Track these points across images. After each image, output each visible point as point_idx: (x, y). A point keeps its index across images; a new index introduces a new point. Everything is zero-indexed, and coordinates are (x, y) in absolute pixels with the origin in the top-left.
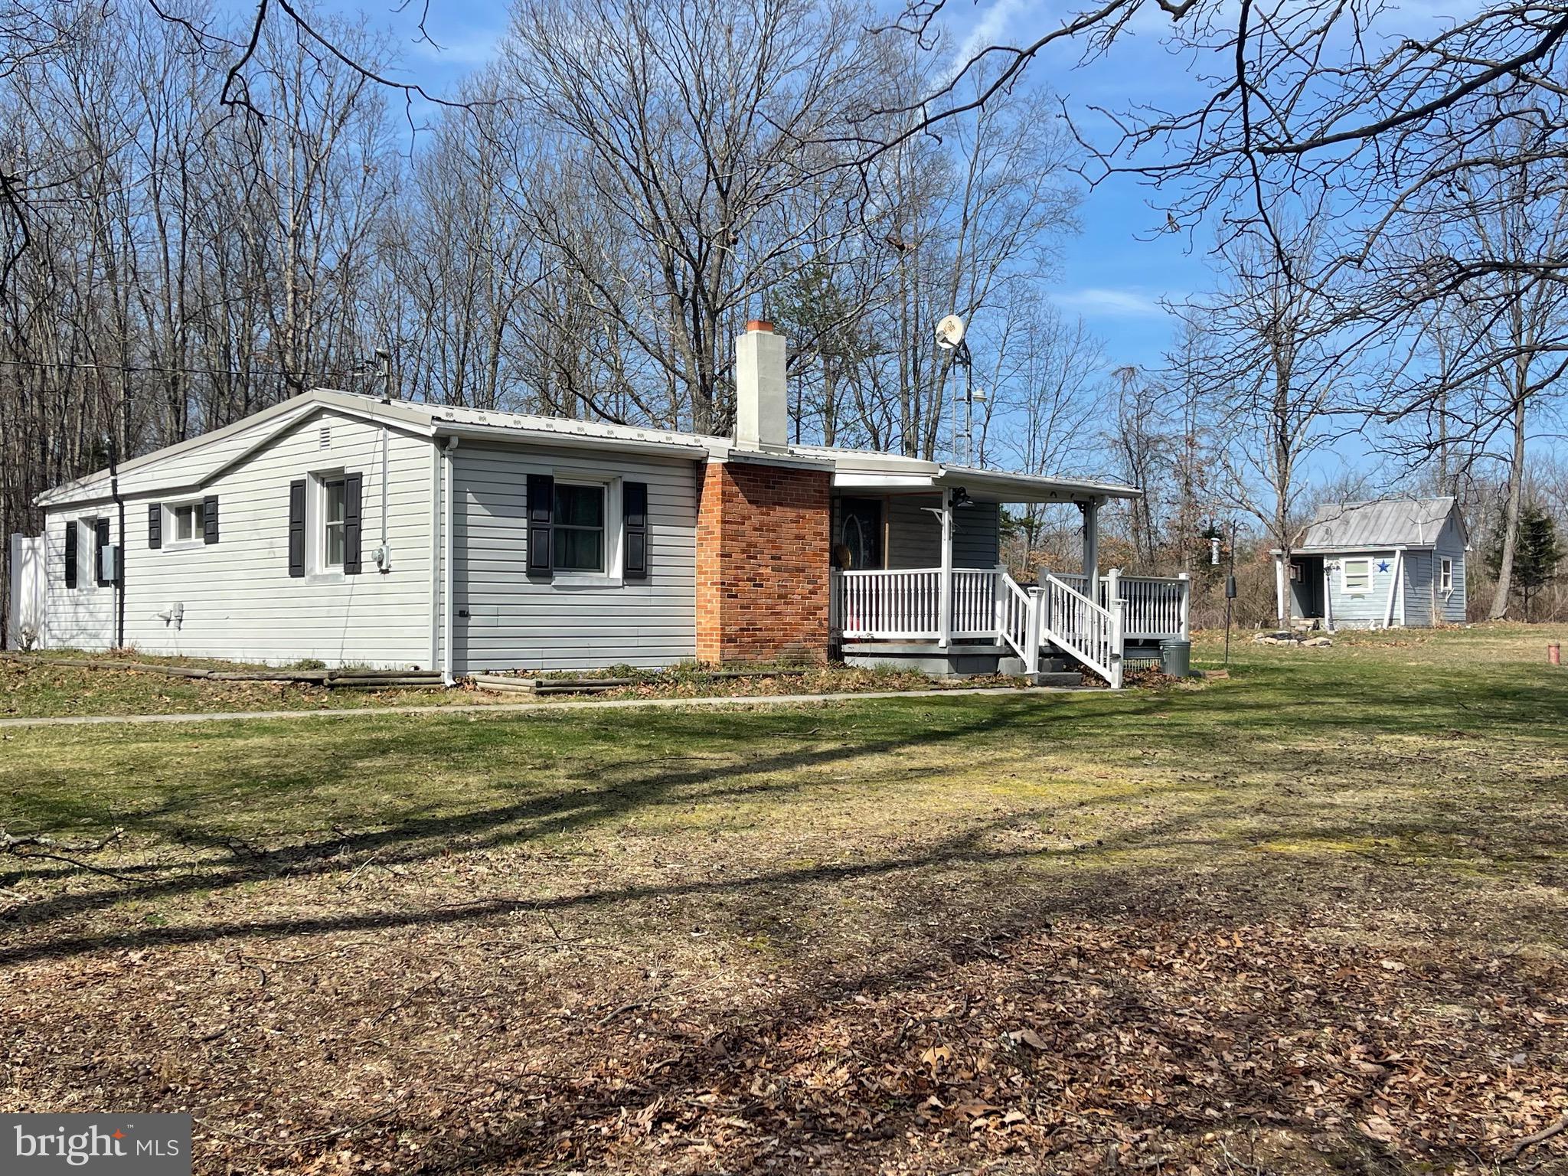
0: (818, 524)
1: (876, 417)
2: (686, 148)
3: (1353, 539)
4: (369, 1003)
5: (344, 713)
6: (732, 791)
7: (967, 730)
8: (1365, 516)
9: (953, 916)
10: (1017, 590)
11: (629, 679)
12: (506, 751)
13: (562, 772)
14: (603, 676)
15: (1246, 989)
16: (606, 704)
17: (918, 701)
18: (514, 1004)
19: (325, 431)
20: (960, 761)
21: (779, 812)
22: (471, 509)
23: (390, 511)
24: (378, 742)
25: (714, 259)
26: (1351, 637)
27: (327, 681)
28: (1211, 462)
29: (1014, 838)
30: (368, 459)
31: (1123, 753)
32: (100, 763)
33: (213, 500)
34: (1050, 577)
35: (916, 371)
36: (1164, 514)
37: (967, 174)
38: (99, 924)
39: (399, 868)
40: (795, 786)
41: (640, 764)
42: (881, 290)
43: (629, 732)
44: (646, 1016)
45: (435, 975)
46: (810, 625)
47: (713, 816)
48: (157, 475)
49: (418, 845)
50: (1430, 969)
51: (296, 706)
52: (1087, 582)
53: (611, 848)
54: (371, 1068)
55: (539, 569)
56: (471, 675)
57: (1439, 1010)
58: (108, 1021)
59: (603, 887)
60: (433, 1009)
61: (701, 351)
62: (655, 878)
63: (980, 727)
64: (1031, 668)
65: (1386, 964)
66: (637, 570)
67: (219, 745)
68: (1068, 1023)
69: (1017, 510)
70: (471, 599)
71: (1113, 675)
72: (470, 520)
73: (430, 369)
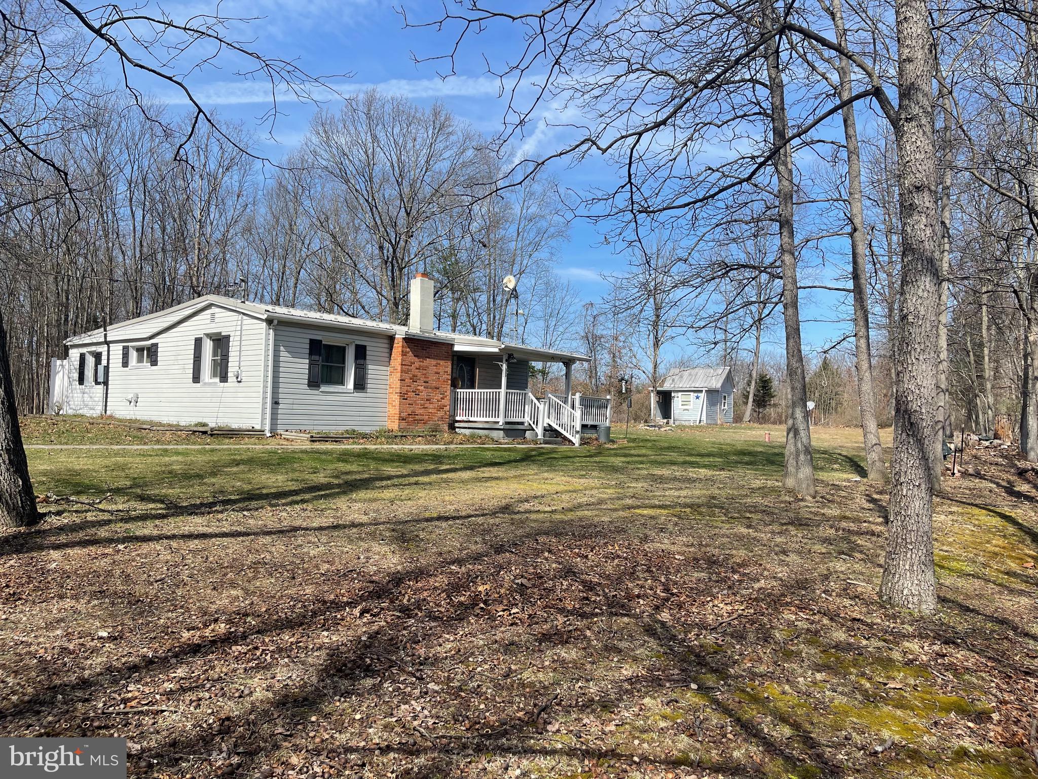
0: (446, 367)
1: (475, 321)
2: (391, 191)
3: (684, 384)
4: (232, 567)
5: (218, 447)
6: (401, 485)
7: (509, 462)
8: (690, 375)
9: (496, 536)
10: (535, 401)
11: (354, 435)
12: (295, 465)
13: (322, 475)
14: (342, 434)
15: (617, 565)
16: (343, 447)
17: (488, 449)
18: (298, 568)
19: (213, 314)
20: (505, 475)
21: (422, 494)
22: (282, 354)
23: (243, 353)
24: (235, 460)
25: (402, 243)
26: (682, 428)
27: (209, 432)
28: (624, 347)
29: (527, 506)
30: (233, 328)
31: (577, 473)
32: (97, 466)
33: (156, 345)
34: (550, 395)
35: (494, 301)
36: (603, 371)
37: (519, 212)
38: (103, 533)
39: (245, 513)
40: (430, 483)
41: (359, 472)
42: (479, 262)
43: (354, 459)
44: (358, 574)
45: (262, 556)
46: (440, 414)
47: (392, 495)
48: (128, 332)
49: (254, 504)
50: (695, 559)
51: (194, 443)
52: (566, 398)
53: (344, 508)
54: (234, 592)
55: (313, 383)
56: (279, 432)
57: (696, 575)
58: (109, 574)
59: (340, 522)
60: (262, 570)
61: (394, 286)
62: (364, 519)
63: (516, 461)
64: (540, 436)
65: (677, 557)
66: (360, 385)
67: (157, 460)
68: (542, 577)
69: (538, 365)
70: (281, 396)
71: (576, 440)
72: (281, 359)
73: (264, 287)
